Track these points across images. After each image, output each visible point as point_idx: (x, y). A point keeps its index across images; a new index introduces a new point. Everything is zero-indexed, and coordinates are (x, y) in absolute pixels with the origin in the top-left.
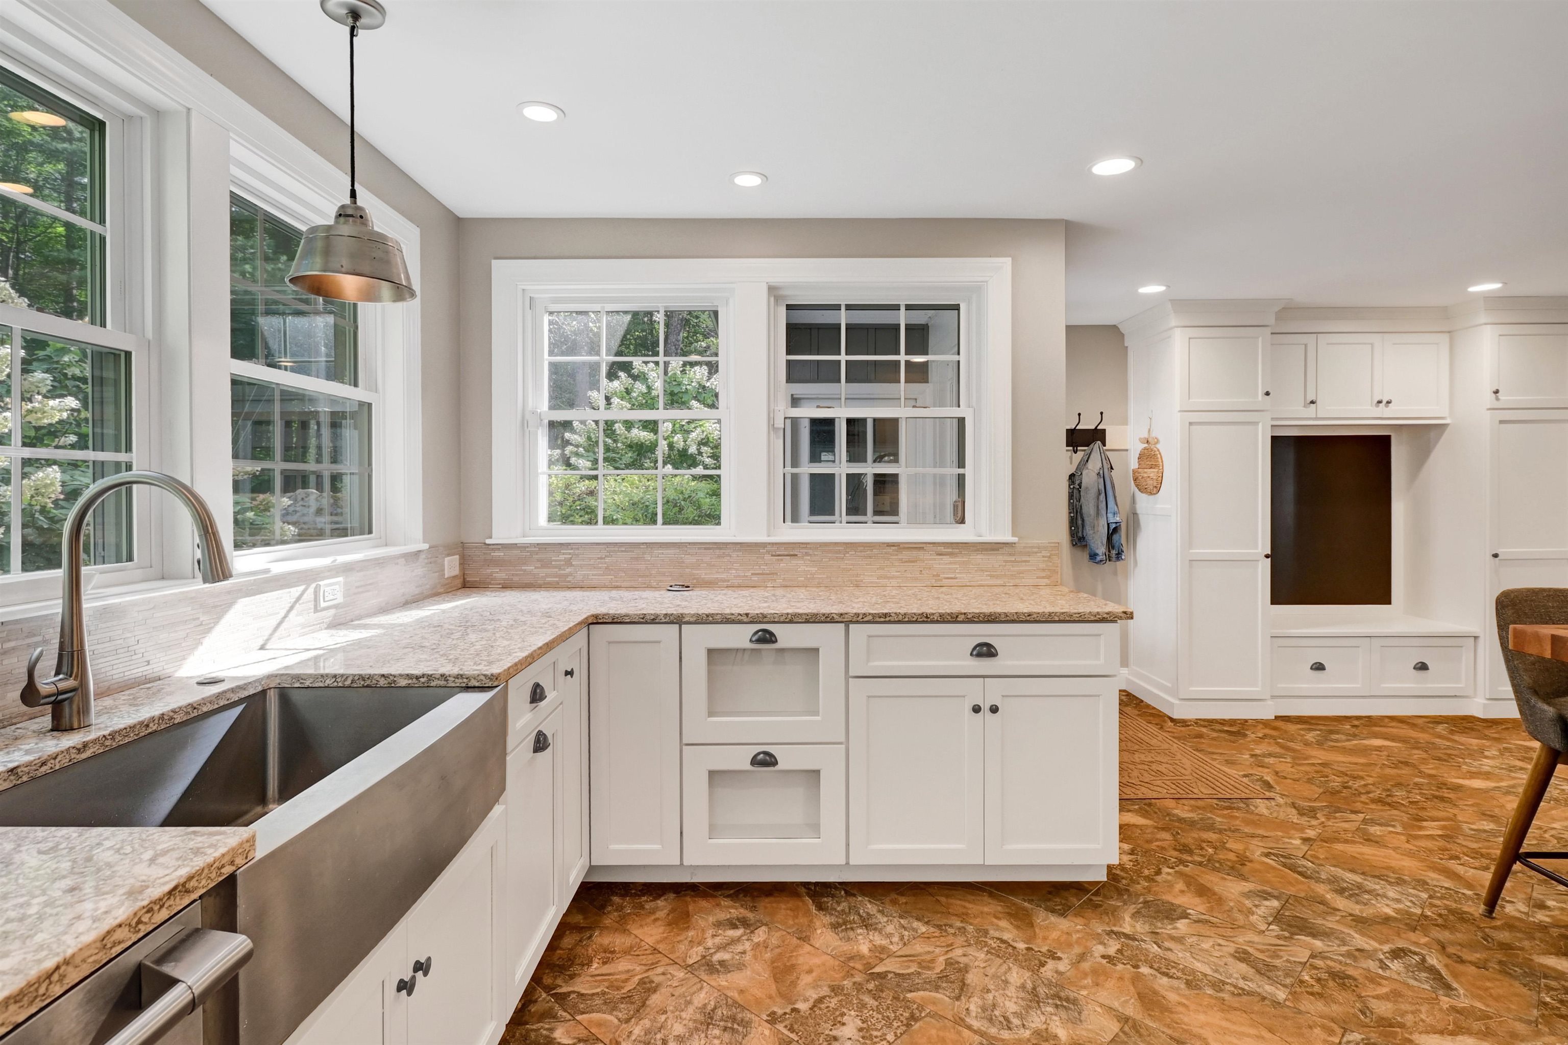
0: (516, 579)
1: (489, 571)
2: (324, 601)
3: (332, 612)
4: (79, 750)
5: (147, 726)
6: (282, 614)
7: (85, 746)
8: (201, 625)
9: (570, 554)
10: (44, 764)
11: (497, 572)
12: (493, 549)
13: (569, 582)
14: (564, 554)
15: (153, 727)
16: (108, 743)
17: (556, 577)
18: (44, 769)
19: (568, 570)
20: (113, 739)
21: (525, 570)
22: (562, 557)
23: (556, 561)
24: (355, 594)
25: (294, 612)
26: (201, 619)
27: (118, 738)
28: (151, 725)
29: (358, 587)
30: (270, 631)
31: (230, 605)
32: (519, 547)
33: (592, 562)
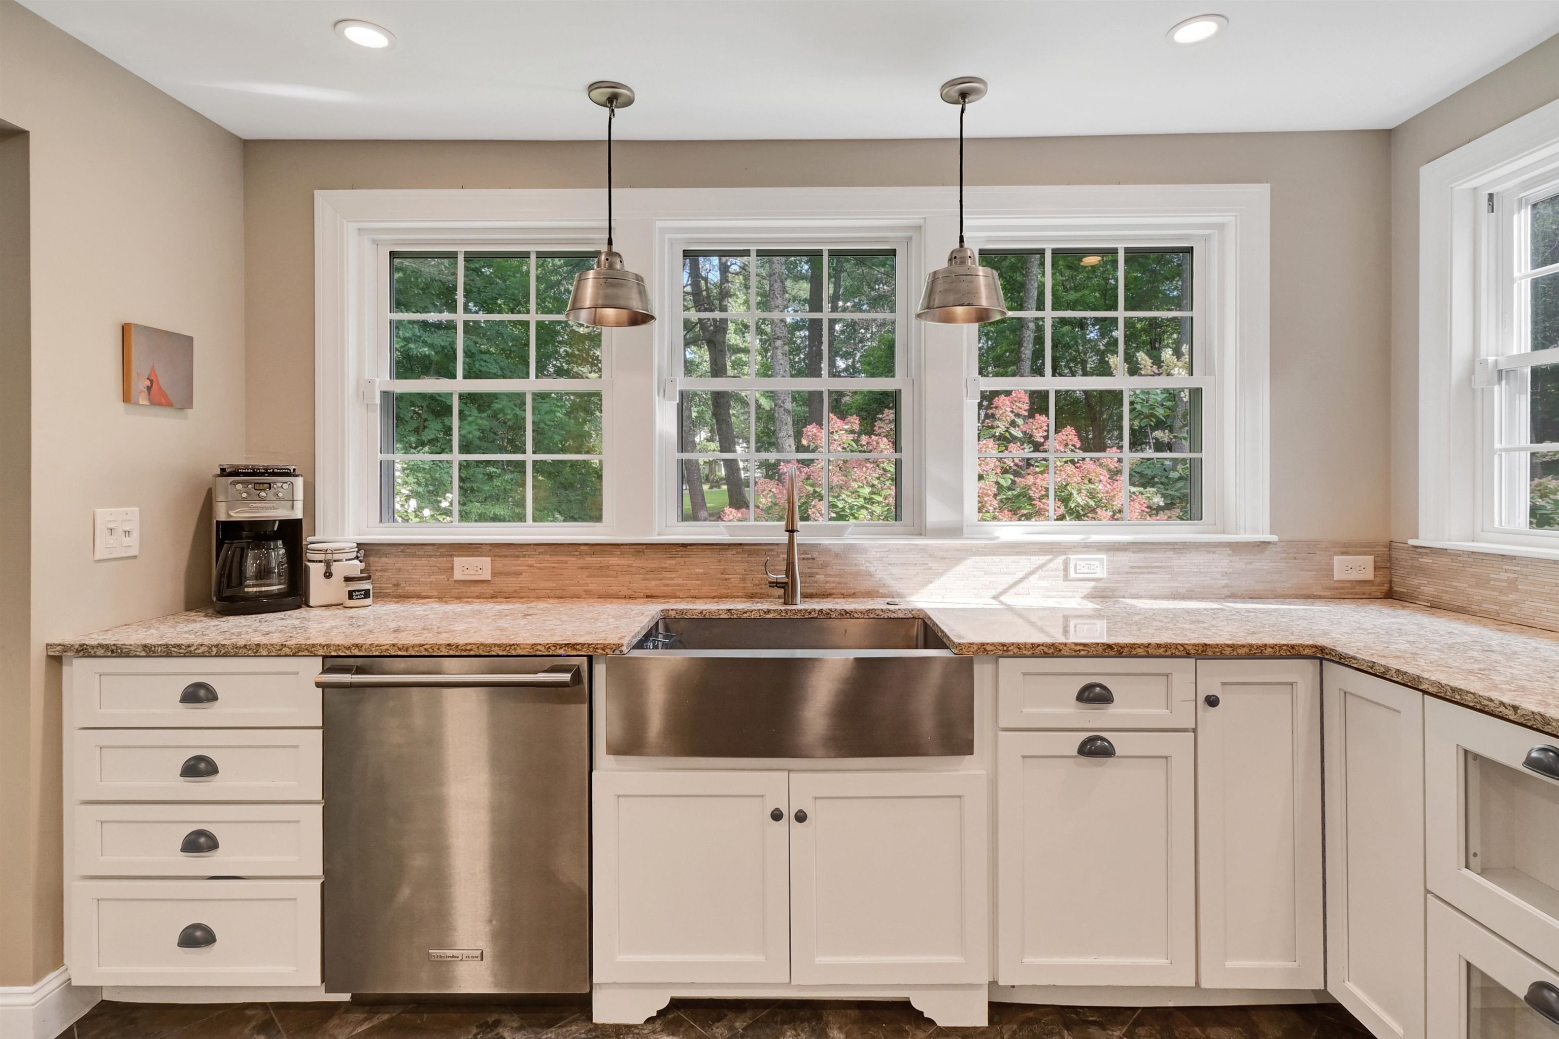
0: (1446, 597)
1: (1416, 582)
2: (1076, 572)
3: (1092, 584)
4: (765, 612)
5: (810, 613)
6: (1020, 575)
7: (769, 611)
8: (930, 569)
9: (1515, 572)
10: (745, 612)
11: (1425, 585)
12: (1420, 554)
13: (1514, 615)
14: (1506, 571)
15: (814, 615)
16: (783, 614)
17: (1495, 604)
18: (745, 615)
19: (1512, 597)
20: (786, 613)
21: (1456, 588)
22: (1504, 576)
23: (1495, 580)
24: (1127, 573)
25: (1036, 576)
26: (931, 565)
27: (790, 614)
28: (813, 613)
29: (1131, 567)
30: (1005, 586)
31: (958, 560)
32: (1450, 555)
33: (1547, 589)
